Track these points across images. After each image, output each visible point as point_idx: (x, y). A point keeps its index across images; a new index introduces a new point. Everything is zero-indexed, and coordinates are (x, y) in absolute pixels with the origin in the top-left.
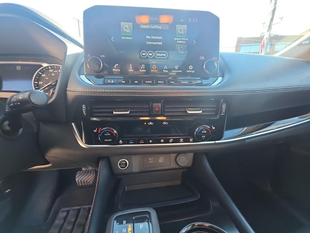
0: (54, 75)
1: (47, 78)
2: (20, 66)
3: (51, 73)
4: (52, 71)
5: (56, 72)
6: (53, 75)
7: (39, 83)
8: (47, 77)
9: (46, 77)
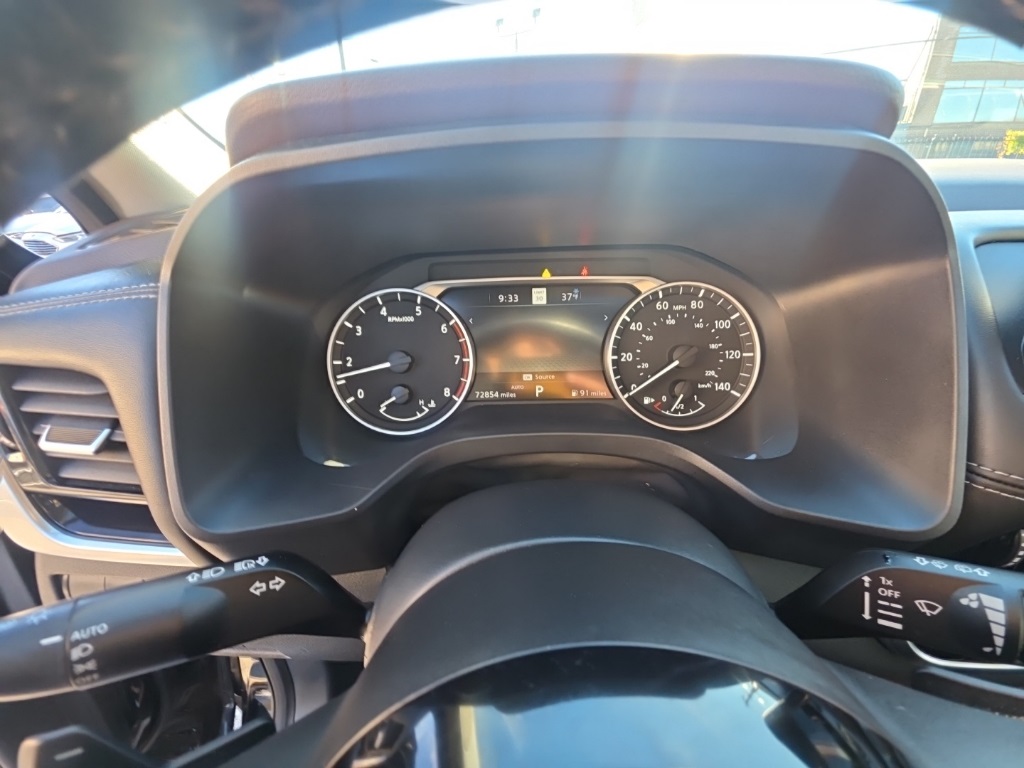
0: (673, 322)
1: (648, 338)
2: (544, 290)
3: (664, 314)
4: (666, 305)
5: (681, 312)
6: (671, 322)
7: (623, 360)
8: (648, 334)
9: (644, 331)
